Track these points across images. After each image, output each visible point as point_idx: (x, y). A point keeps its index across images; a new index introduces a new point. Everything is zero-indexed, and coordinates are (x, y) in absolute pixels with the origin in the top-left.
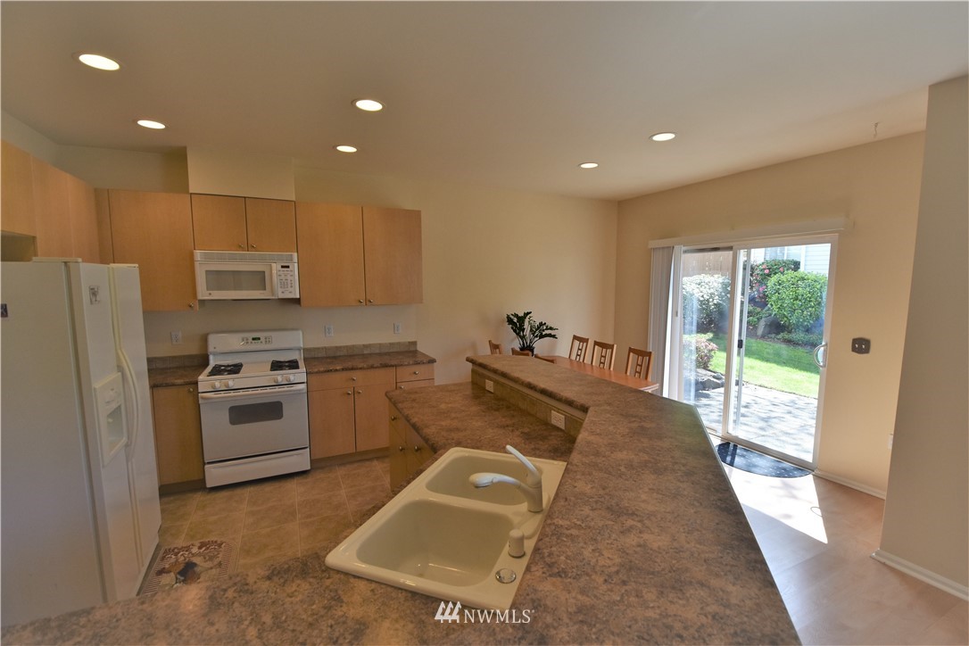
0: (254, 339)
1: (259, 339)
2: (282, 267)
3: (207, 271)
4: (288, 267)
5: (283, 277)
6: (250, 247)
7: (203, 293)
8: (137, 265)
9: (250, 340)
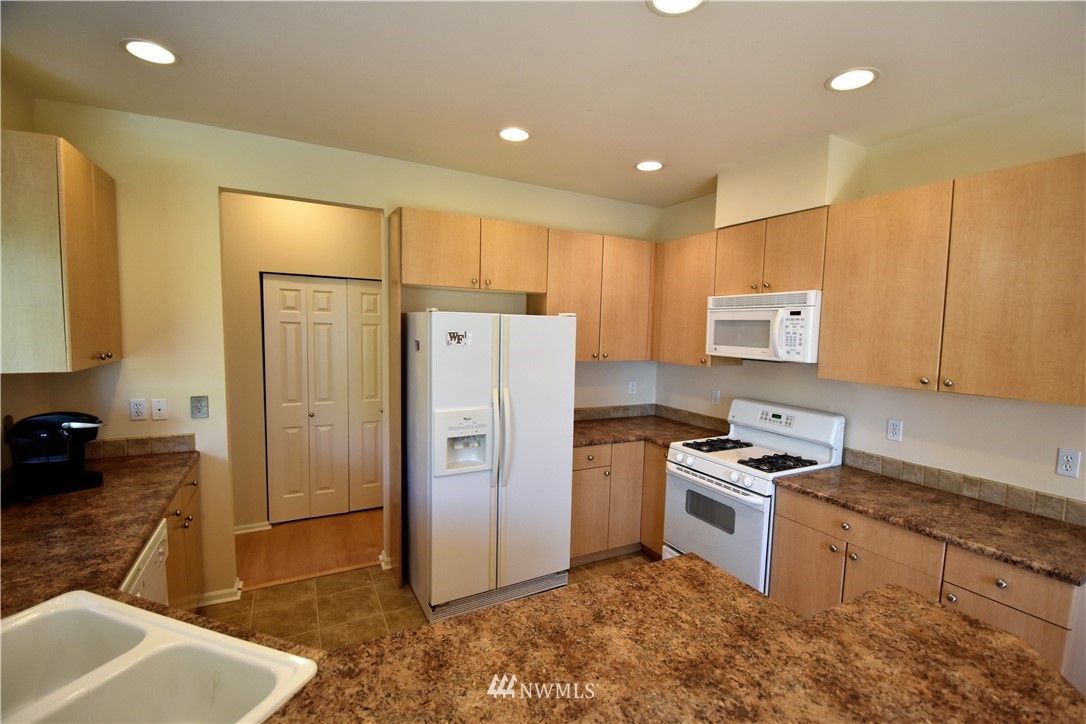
0: (774, 416)
1: (779, 417)
2: (792, 313)
3: (717, 321)
4: (799, 313)
5: (791, 329)
6: (767, 287)
7: (712, 349)
8: (574, 314)
9: (770, 416)
